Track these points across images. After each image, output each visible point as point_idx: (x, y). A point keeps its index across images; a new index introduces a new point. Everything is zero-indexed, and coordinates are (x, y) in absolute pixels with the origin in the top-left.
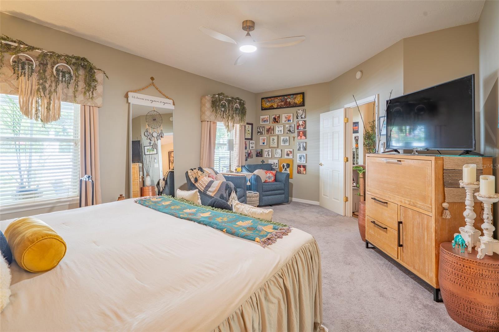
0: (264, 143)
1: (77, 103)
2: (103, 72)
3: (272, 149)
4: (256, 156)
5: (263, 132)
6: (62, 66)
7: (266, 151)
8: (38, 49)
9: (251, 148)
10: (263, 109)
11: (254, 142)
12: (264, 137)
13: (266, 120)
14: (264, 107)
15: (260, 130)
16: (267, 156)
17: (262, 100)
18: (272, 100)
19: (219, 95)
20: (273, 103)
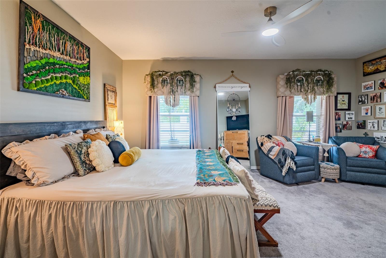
0: (366, 114)
1: (187, 95)
2: (199, 76)
3: (378, 120)
4: (357, 128)
5: (366, 101)
6: (180, 78)
7: (369, 122)
8: (169, 72)
9: (347, 119)
10: (365, 74)
11: (353, 112)
12: (368, 107)
13: (369, 87)
14: (366, 73)
15: (362, 99)
16: (371, 128)
17: (363, 64)
18: (377, 62)
19: (293, 71)
20: (379, 66)
